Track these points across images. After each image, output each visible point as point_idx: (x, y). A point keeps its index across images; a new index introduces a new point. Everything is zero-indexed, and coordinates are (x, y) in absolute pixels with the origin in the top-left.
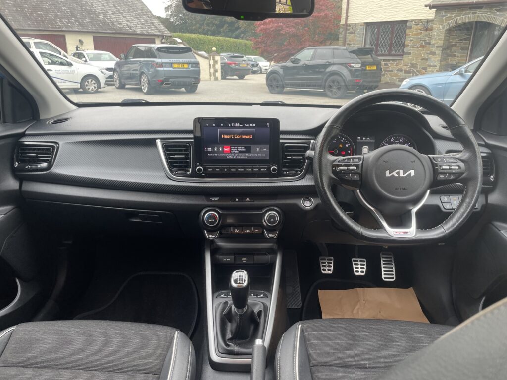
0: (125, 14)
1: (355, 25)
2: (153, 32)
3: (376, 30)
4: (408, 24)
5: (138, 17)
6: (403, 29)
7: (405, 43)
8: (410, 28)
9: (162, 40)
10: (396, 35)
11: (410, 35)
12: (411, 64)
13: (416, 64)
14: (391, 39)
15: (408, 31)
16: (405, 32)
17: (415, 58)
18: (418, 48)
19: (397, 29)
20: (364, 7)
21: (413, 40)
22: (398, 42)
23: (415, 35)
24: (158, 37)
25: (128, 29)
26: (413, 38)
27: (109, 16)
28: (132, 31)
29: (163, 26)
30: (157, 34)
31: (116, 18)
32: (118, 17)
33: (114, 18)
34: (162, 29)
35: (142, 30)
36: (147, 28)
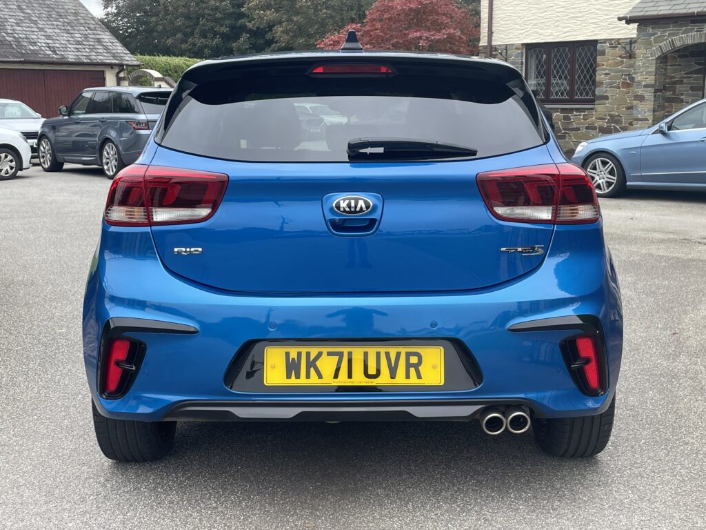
0: (41, 24)
1: (506, 47)
2: (102, 58)
3: (545, 56)
4: (599, 46)
5: (69, 28)
6: (592, 54)
7: (597, 80)
8: (603, 53)
9: (118, 73)
10: (580, 66)
11: (603, 65)
12: (610, 115)
13: (619, 116)
14: (572, 72)
15: (599, 58)
16: (595, 59)
17: (615, 106)
18: (619, 88)
19: (580, 55)
20: (519, 17)
21: (608, 74)
22: (585, 77)
23: (611, 65)
24: (112, 68)
25: (50, 52)
26: (609, 70)
27: (9, 27)
28: (59, 57)
29: (121, 45)
30: (108, 61)
31: (24, 32)
32: (28, 29)
33: (20, 32)
34: (119, 51)
35: (77, 54)
36: (87, 50)
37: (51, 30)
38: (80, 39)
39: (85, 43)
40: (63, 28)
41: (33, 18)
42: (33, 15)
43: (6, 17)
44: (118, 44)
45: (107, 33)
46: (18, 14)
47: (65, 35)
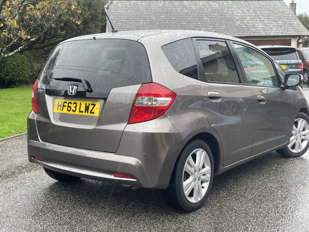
0: (263, 18)
2: (289, 33)
9: (298, 40)
24: (294, 38)
25: (263, 32)
27: (246, 21)
28: (266, 33)
29: (303, 26)
30: (293, 34)
31: (253, 23)
32: (255, 21)
33: (250, 23)
34: (300, 29)
35: (276, 31)
36: (283, 29)
37: (267, 21)
38: (281, 25)
39: (283, 26)
40: (273, 19)
41: (260, 16)
42: (260, 14)
43: (247, 16)
44: (301, 26)
45: (297, 21)
46: (253, 14)
47: (274, 23)
